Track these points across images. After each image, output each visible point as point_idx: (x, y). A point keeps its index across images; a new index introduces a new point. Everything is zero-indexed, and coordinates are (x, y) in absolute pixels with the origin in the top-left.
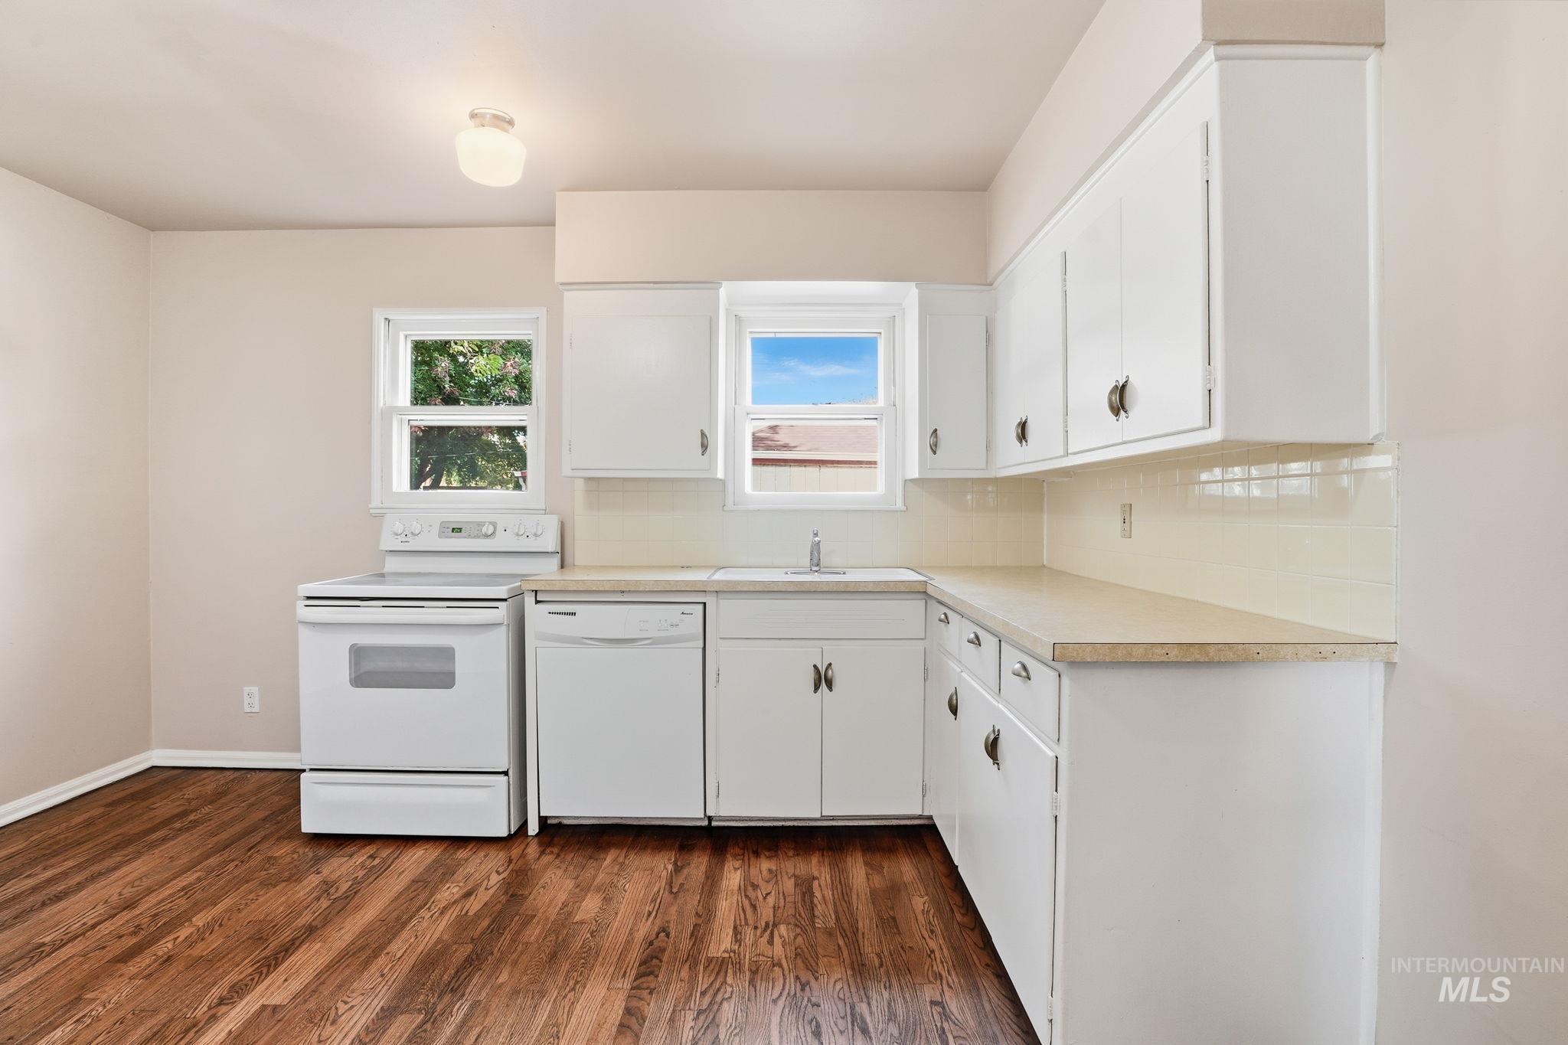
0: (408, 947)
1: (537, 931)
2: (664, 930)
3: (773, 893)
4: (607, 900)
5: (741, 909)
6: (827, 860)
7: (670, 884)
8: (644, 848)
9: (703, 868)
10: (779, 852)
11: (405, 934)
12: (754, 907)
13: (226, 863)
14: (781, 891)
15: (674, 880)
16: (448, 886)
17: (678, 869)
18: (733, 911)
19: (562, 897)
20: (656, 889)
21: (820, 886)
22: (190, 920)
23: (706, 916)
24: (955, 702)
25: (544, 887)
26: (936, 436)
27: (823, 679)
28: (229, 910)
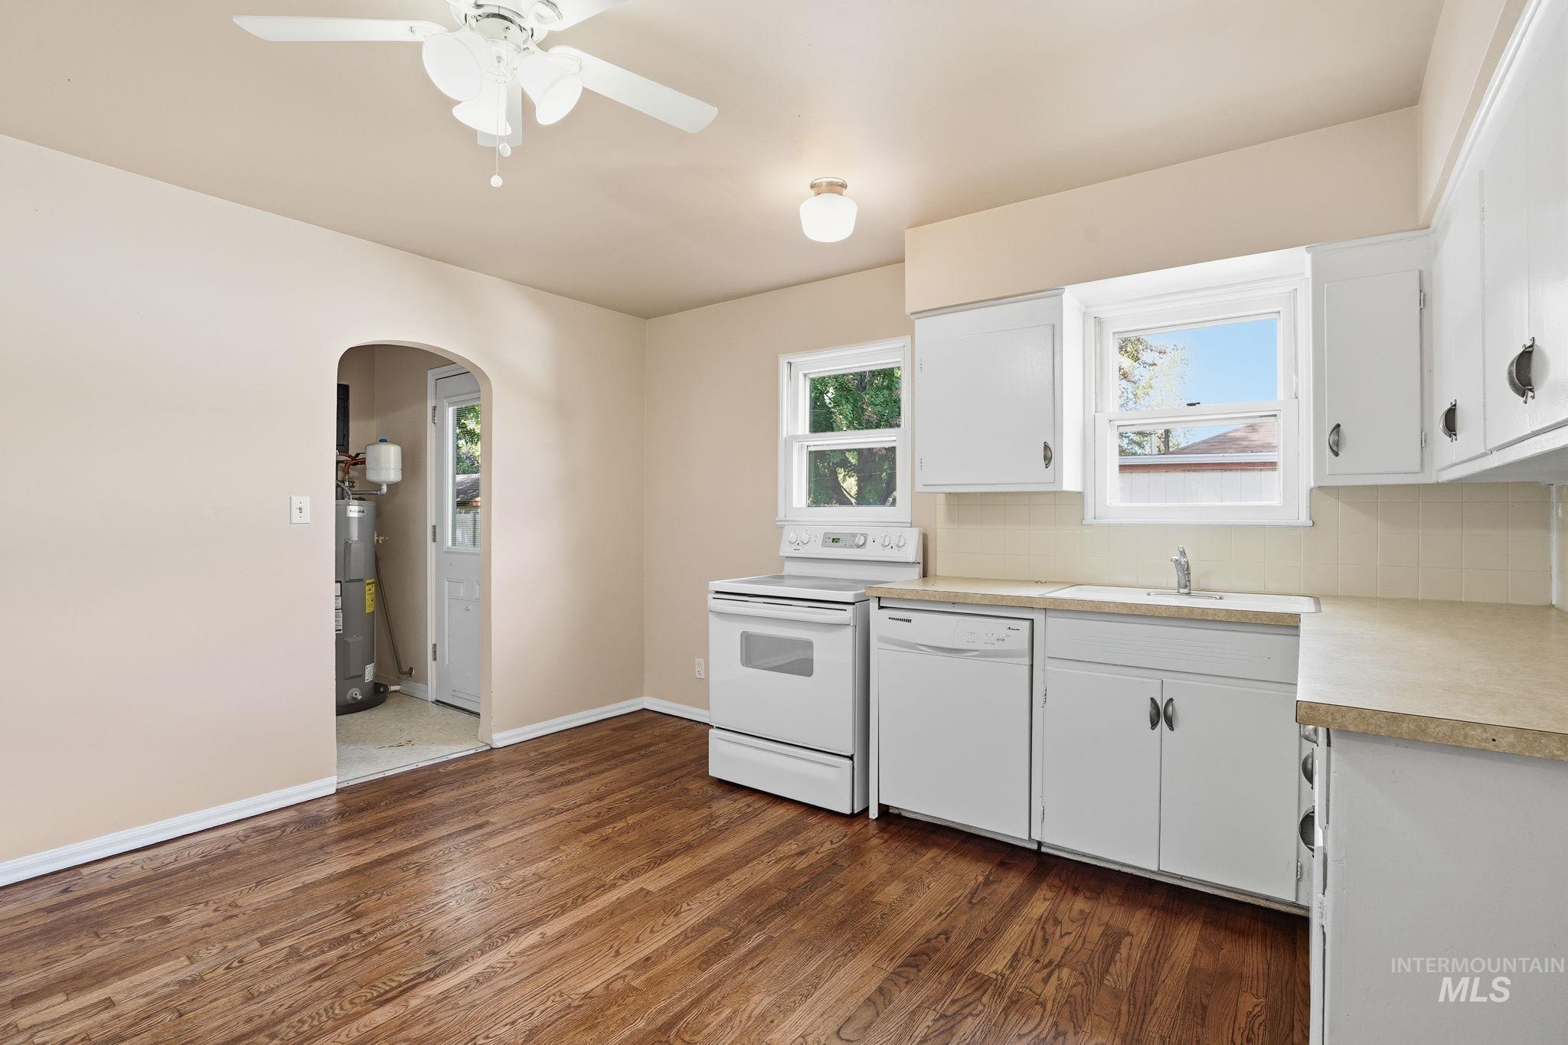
0: (743, 879)
1: (839, 899)
2: (946, 934)
3: (1074, 934)
4: (909, 891)
5: (1031, 938)
6: (1153, 920)
7: (973, 894)
8: (964, 855)
9: (1012, 890)
10: (1102, 897)
11: (745, 870)
12: (1046, 941)
13: (659, 785)
14: (1083, 935)
15: (979, 891)
16: (789, 842)
17: (987, 883)
18: (1022, 938)
19: (873, 877)
20: (957, 895)
21: (1131, 944)
22: (626, 818)
23: (992, 934)
24: (1310, 766)
25: (862, 865)
26: (1338, 433)
27: (1161, 715)
28: (648, 818)
